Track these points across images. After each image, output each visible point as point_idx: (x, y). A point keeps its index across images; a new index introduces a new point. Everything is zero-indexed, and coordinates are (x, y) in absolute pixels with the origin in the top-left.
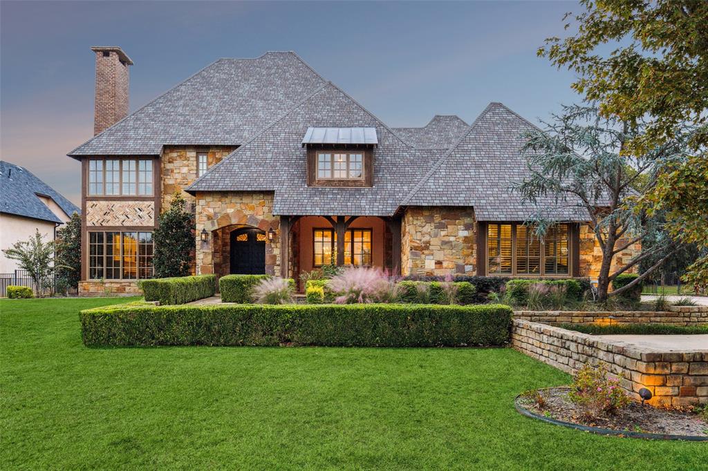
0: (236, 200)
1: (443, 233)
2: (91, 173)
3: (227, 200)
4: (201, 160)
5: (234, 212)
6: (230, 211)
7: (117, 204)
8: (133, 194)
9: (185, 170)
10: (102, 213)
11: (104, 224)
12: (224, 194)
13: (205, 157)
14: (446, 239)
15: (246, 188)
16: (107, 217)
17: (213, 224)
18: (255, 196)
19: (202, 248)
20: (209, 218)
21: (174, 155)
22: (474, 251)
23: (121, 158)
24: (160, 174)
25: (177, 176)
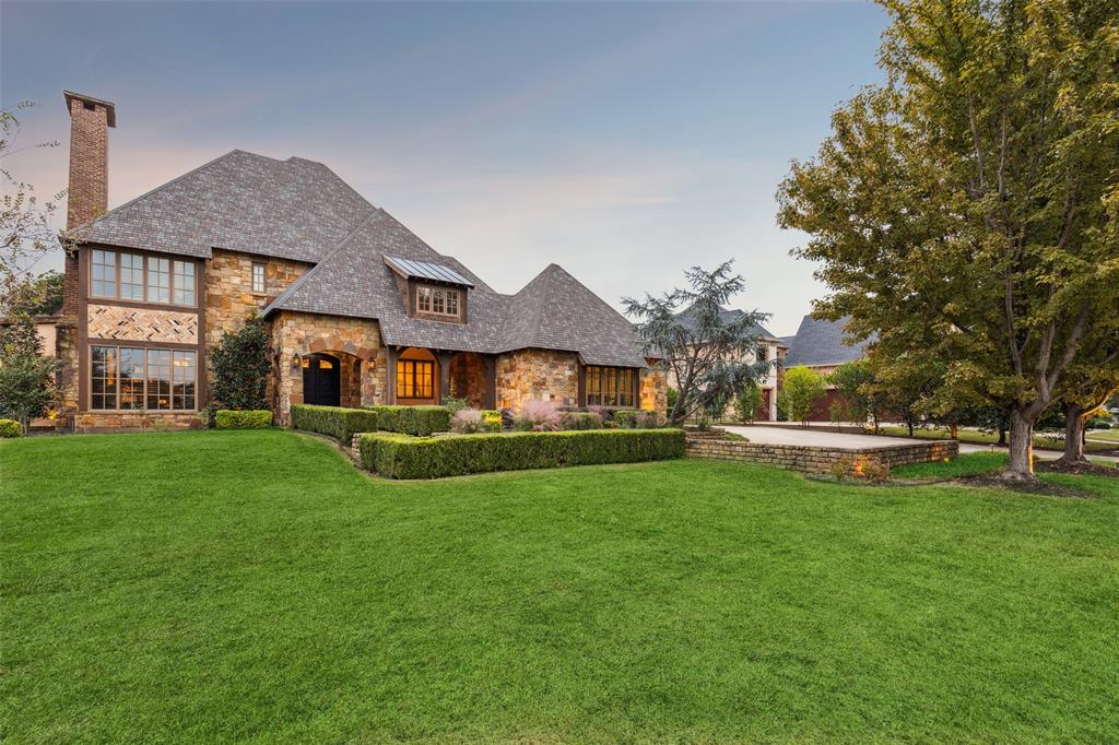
0: (331, 324)
1: (555, 372)
2: (94, 267)
3: (321, 323)
4: (256, 271)
5: (327, 337)
6: (325, 335)
7: (141, 313)
8: (165, 301)
9: (236, 280)
10: (116, 322)
11: (118, 337)
12: (318, 316)
13: (262, 269)
14: (557, 377)
15: (345, 313)
16: (124, 328)
17: (304, 348)
18: (352, 322)
19: (291, 374)
20: (300, 341)
21: (222, 260)
22: (576, 388)
23: (146, 253)
24: (203, 281)
25: (225, 286)
